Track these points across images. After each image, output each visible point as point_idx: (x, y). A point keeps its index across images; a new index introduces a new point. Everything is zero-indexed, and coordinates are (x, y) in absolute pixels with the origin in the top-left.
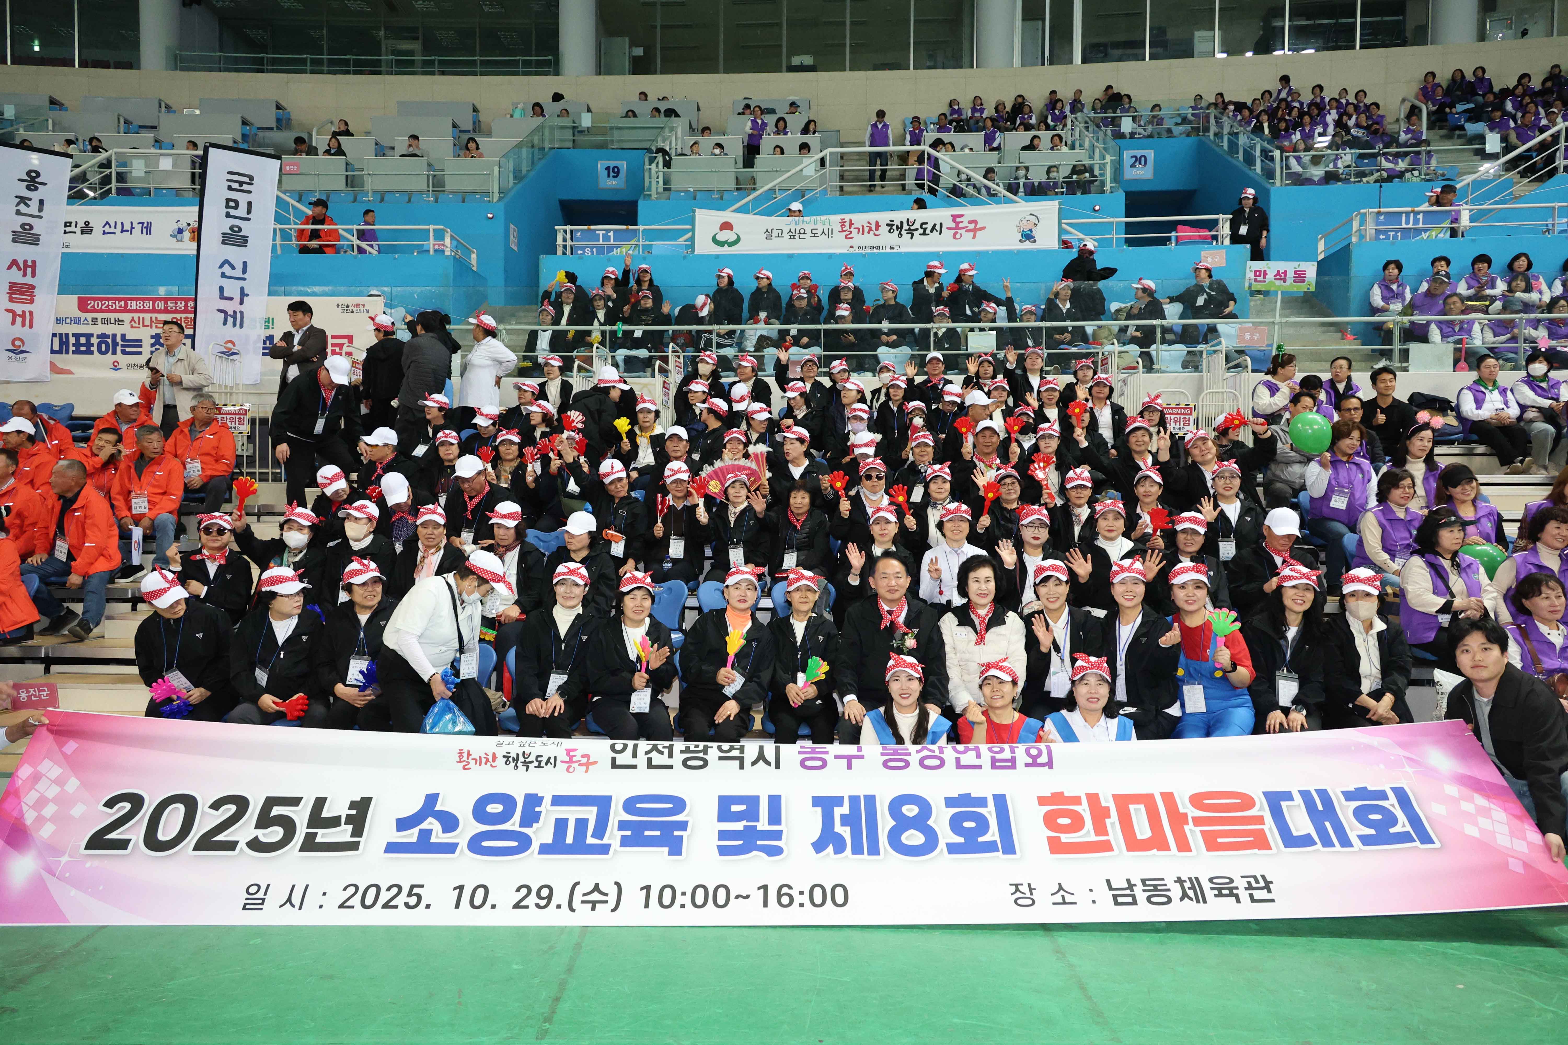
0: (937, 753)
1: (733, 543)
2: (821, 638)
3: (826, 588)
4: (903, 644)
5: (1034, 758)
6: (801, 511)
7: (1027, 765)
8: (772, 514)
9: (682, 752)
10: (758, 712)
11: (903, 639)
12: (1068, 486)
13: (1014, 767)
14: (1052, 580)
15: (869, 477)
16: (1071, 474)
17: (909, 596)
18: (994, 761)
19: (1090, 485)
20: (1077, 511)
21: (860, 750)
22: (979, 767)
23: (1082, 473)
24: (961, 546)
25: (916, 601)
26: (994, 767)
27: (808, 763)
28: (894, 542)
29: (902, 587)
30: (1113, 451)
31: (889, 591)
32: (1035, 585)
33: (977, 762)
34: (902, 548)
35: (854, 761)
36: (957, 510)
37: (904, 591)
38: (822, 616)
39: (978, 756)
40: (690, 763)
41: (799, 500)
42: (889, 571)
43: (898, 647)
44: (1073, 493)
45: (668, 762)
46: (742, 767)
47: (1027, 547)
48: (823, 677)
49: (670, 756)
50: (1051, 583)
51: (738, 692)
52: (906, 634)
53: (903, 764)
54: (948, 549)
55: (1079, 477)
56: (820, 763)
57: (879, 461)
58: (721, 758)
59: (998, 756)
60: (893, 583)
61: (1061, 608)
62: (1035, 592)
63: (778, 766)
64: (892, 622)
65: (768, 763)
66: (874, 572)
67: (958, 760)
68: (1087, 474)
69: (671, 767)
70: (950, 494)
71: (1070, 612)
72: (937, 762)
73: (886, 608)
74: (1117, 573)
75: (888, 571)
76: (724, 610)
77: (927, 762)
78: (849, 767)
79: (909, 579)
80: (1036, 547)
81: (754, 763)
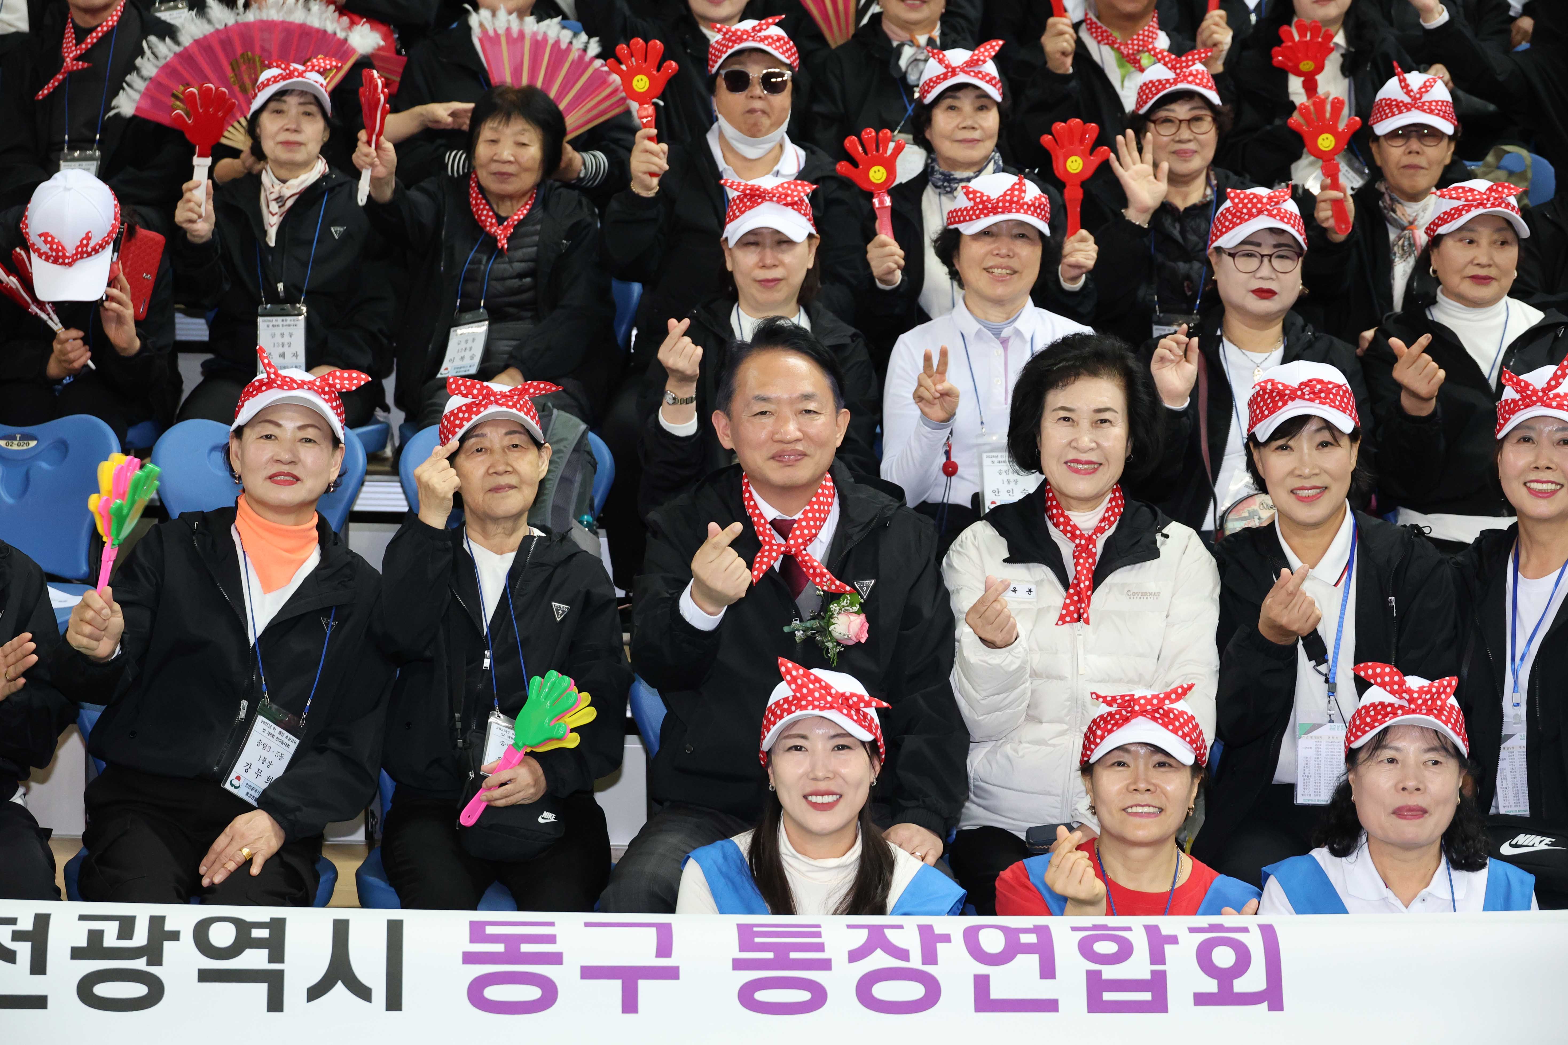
0: (915, 962)
1: (273, 297)
2: (560, 609)
3: (581, 447)
4: (825, 631)
5: (1225, 977)
6: (511, 187)
7: (1201, 999)
8: (414, 194)
9: (77, 953)
10: (347, 850)
11: (823, 614)
12: (1382, 128)
13: (1159, 1005)
14: (1311, 427)
15: (738, 82)
16: (1391, 89)
17: (846, 476)
18: (1095, 983)
19: (1448, 128)
20: (1407, 211)
21: (664, 948)
22: (1051, 1006)
23: (1426, 87)
24: (1011, 318)
25: (867, 492)
26: (1096, 1005)
27: (493, 993)
28: (805, 299)
29: (821, 444)
30: (1527, 23)
31: (777, 457)
32: (1252, 442)
33: (1043, 990)
34: (829, 319)
35: (644, 986)
36: (1010, 202)
37: (826, 456)
38: (565, 537)
39: (1048, 971)
40: (102, 990)
41: (506, 152)
42: (778, 391)
43: (809, 641)
44: (1395, 153)
45: (32, 986)
46: (275, 1003)
47: (1233, 321)
48: (573, 741)
49: (38, 966)
50: (1305, 441)
51: (275, 785)
52: (833, 597)
53: (803, 996)
54: (971, 325)
55: (1416, 102)
56: (532, 993)
57: (776, 31)
58: (205, 976)
59: (1110, 972)
60: (792, 430)
61: (1333, 519)
62: (1251, 466)
63: (394, 1002)
64: (789, 560)
65: (363, 993)
66: (729, 397)
67: (982, 984)
68: (1441, 92)
69: (39, 1002)
70: (999, 147)
71: (1359, 532)
72: (914, 991)
73: (769, 512)
74: (1514, 408)
75: (773, 392)
76: (228, 515)
77: (883, 991)
78: (630, 1004)
79: (845, 417)
80: (1263, 320)
81: (315, 992)
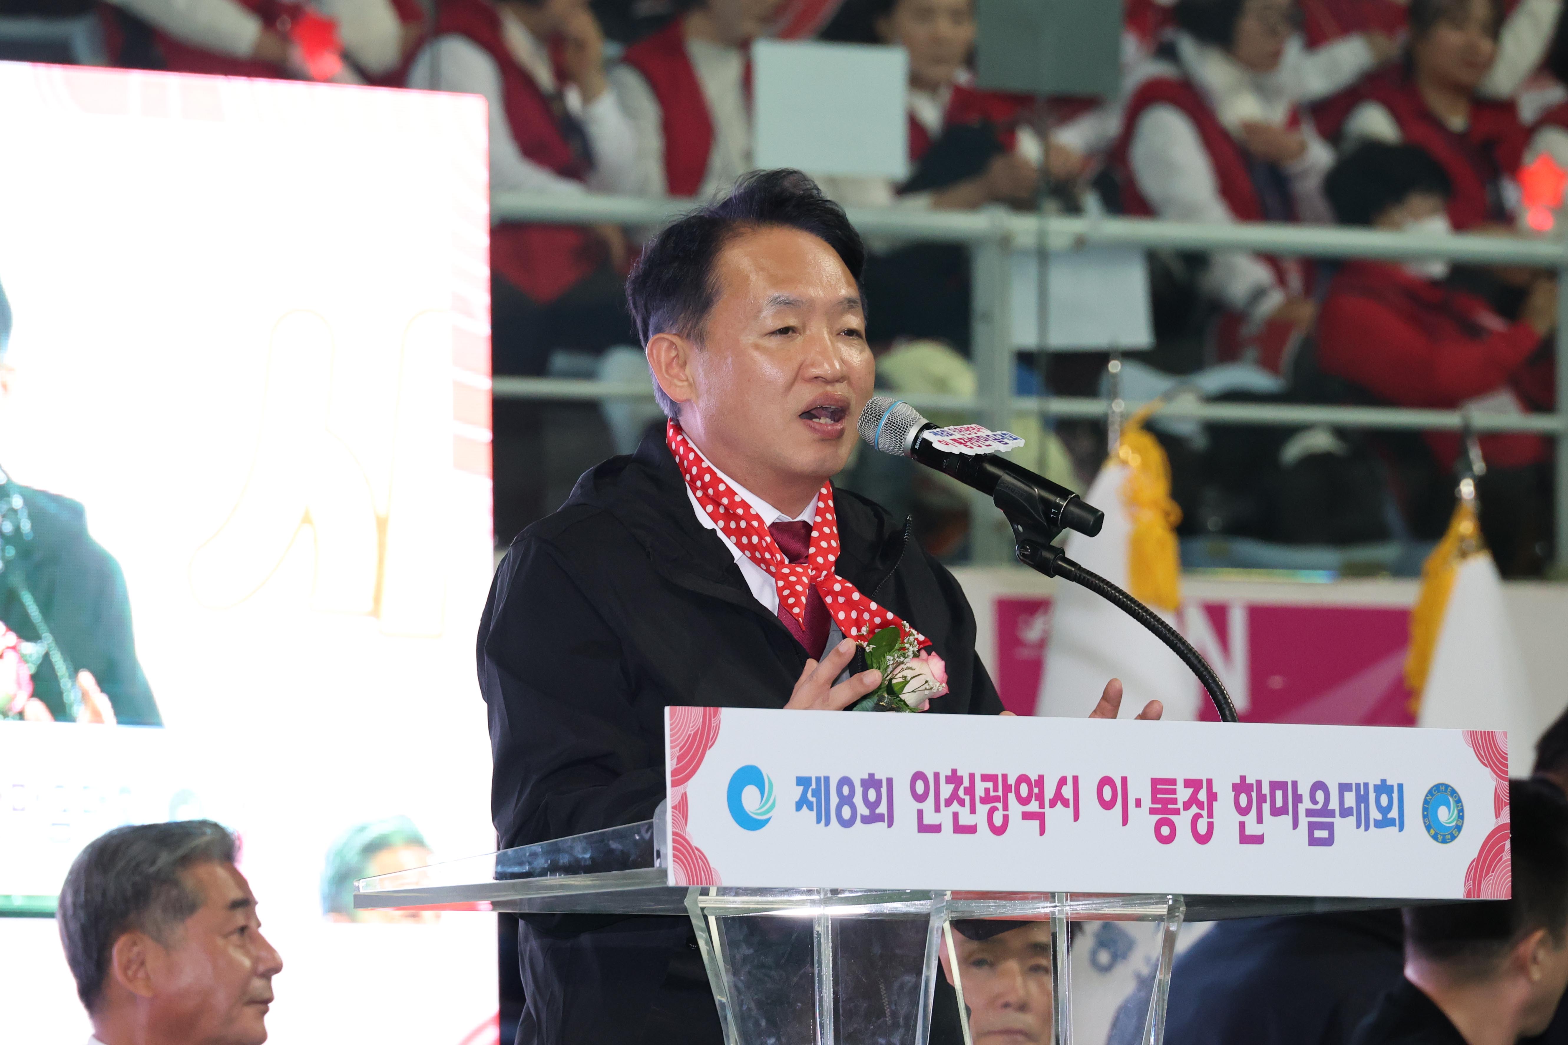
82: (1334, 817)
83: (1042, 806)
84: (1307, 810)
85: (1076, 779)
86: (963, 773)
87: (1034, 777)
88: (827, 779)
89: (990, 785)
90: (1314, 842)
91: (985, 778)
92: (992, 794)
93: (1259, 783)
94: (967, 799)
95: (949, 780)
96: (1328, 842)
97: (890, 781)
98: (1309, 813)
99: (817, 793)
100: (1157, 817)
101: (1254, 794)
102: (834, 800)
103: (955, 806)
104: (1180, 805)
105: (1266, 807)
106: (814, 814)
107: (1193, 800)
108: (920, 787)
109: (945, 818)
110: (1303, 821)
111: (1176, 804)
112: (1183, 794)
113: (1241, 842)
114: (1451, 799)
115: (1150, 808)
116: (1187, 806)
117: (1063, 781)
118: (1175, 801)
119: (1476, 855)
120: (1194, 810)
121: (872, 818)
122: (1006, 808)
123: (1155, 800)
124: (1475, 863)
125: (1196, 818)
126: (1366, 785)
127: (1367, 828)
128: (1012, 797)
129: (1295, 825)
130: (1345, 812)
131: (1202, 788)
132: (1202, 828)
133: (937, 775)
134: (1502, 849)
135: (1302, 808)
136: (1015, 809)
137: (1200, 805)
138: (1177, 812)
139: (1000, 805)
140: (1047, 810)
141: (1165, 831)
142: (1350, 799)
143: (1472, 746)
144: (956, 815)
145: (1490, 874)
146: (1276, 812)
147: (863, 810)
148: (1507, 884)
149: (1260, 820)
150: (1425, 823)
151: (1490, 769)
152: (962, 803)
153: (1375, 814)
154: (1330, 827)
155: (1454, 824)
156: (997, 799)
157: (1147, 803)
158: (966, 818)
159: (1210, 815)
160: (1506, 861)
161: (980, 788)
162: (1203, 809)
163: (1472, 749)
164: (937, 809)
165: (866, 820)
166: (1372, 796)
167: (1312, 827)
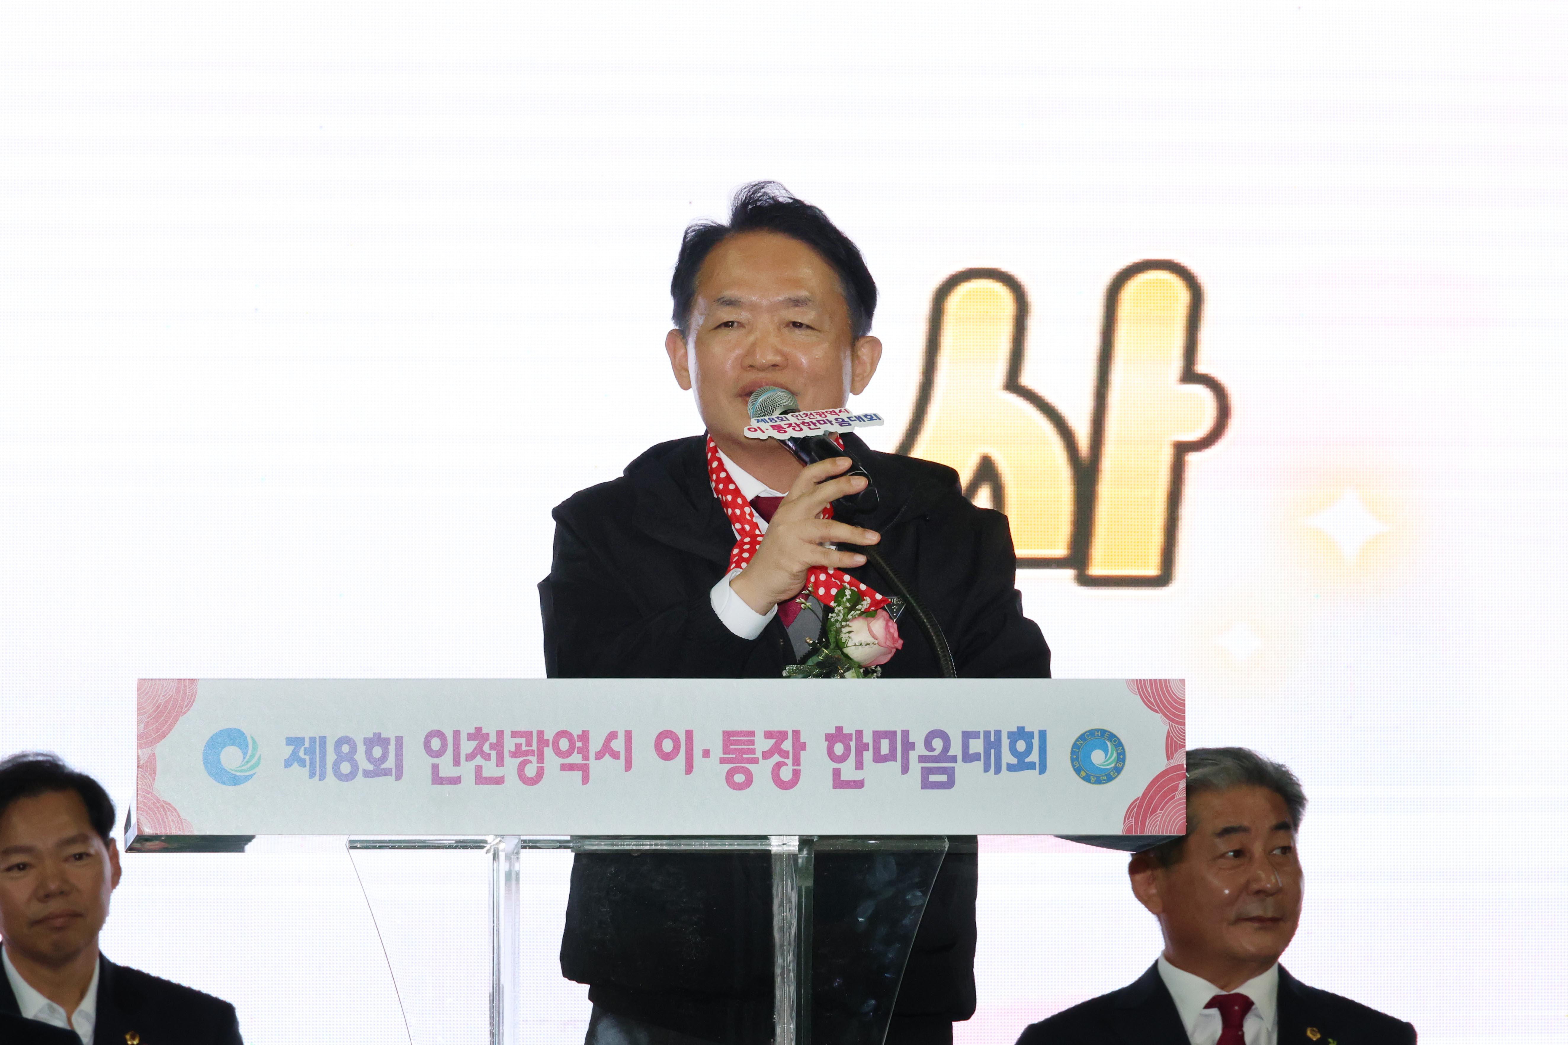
82: (956, 762)
83: (586, 757)
84: (920, 756)
85: (628, 735)
86: (491, 729)
87: (576, 732)
88: (323, 740)
89: (523, 741)
90: (926, 785)
91: (514, 734)
92: (524, 748)
93: (860, 733)
94: (494, 754)
95: (471, 737)
96: (950, 784)
97: (399, 740)
98: (922, 759)
99: (310, 751)
100: (728, 766)
101: (853, 744)
102: (331, 757)
103: (479, 760)
104: (759, 754)
105: (868, 756)
106: (306, 771)
107: (776, 749)
108: (436, 744)
109: (467, 770)
110: (916, 767)
111: (755, 754)
112: (762, 745)
113: (835, 787)
114: (1109, 744)
115: (721, 758)
116: (767, 755)
117: (613, 735)
118: (753, 751)
119: (1140, 795)
120: (776, 758)
121: (378, 772)
122: (541, 759)
123: (726, 750)
124: (1138, 802)
125: (779, 766)
126: (998, 733)
127: (998, 771)
128: (548, 752)
129: (905, 769)
130: (968, 757)
131: (787, 738)
132: (786, 774)
133: (457, 734)
134: (1176, 788)
135: (913, 756)
136: (552, 761)
137: (785, 754)
138: (755, 761)
139: (534, 759)
140: (592, 762)
141: (739, 778)
142: (977, 746)
143: (1138, 693)
144: (479, 769)
145: (1158, 812)
146: (879, 758)
147: (364, 764)
148: (1181, 820)
149: (859, 765)
150: (1073, 766)
151: (1161, 714)
152: (487, 757)
153: (1008, 758)
154: (950, 773)
155: (1113, 765)
156: (527, 753)
157: (717, 751)
158: (490, 769)
159: (797, 761)
160: (1180, 799)
161: (509, 744)
162: (788, 758)
163: (1139, 696)
164: (457, 762)
165: (367, 774)
166: (1005, 742)
167: (926, 772)
